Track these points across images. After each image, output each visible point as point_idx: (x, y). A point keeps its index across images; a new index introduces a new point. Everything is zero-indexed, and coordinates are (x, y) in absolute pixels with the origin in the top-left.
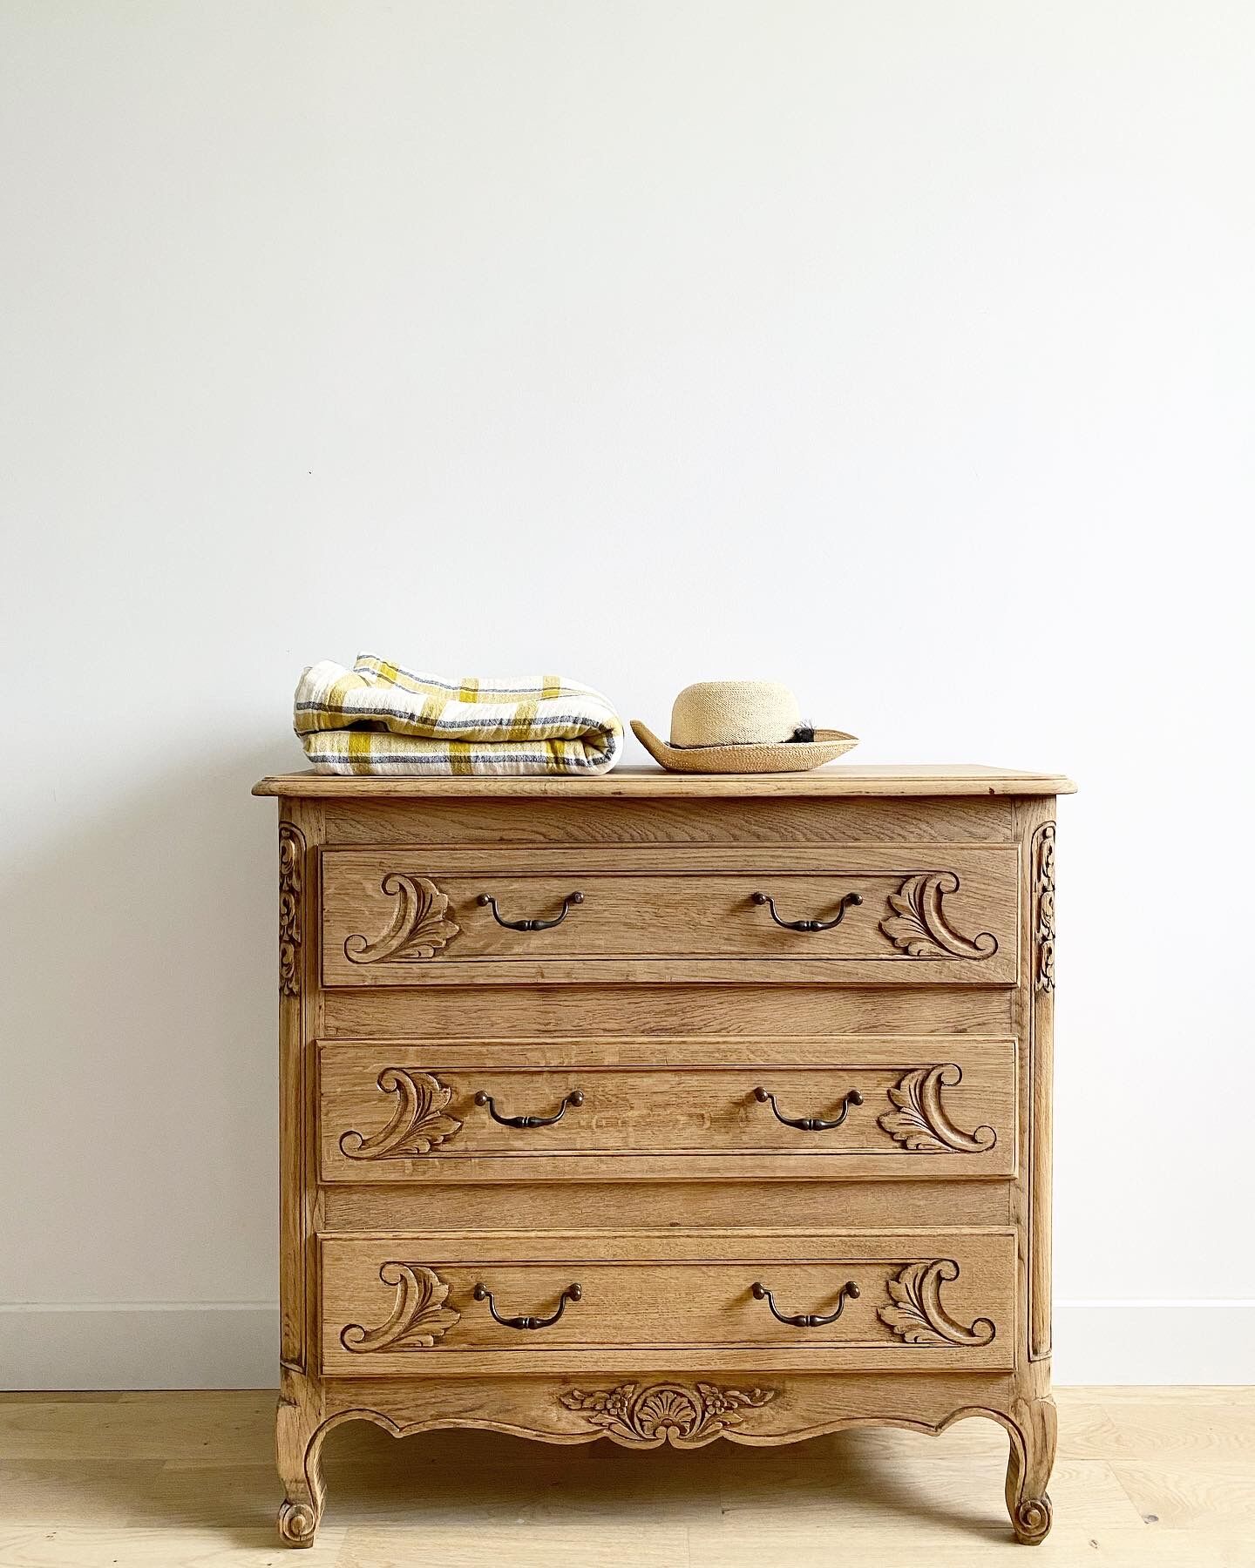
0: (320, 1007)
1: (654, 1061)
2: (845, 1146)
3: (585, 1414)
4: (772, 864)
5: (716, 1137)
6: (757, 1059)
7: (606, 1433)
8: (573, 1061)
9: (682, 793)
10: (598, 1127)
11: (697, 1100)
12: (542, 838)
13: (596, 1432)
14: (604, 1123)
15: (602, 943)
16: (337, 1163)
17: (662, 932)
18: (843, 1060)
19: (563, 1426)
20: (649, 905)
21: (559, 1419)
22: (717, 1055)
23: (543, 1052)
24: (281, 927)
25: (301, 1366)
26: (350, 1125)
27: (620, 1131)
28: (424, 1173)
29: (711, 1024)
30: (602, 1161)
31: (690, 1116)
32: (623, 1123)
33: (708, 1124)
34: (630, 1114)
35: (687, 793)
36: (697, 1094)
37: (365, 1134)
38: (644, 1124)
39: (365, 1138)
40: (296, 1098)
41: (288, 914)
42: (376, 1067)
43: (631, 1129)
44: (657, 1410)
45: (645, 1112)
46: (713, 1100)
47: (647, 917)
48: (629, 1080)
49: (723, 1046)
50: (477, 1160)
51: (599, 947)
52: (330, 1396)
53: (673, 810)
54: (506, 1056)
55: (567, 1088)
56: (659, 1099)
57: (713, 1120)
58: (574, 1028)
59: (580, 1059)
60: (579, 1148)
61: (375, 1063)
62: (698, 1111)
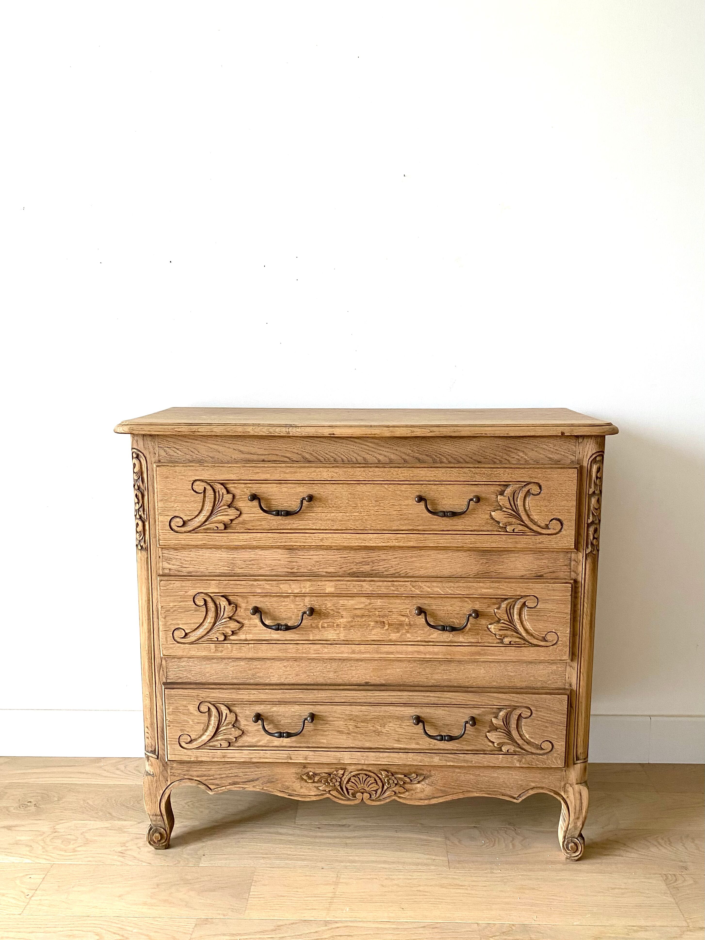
0: (159, 557)
1: (355, 591)
2: (468, 641)
3: (316, 785)
4: (424, 700)
5: (391, 634)
6: (416, 591)
7: (328, 795)
8: (307, 591)
9: (372, 434)
10: (322, 627)
11: (381, 614)
12: (288, 460)
13: (322, 795)
14: (326, 625)
15: (325, 741)
16: (172, 646)
17: (359, 736)
18: (467, 592)
19: (304, 791)
20: (352, 721)
21: (301, 788)
22: (392, 588)
23: (290, 585)
24: (136, 510)
25: (155, 754)
26: (178, 624)
27: (336, 630)
28: (222, 651)
29: (389, 570)
30: (325, 647)
31: (377, 622)
32: (337, 625)
33: (387, 627)
34: (341, 620)
35: (375, 434)
36: (380, 610)
37: (187, 629)
38: (349, 627)
39: (187, 632)
40: (148, 608)
41: (138, 503)
42: (192, 592)
43: (342, 629)
44: (357, 784)
45: (350, 619)
46: (390, 614)
47: (351, 727)
48: (340, 601)
49: (395, 583)
50: (252, 645)
51: (323, 743)
52: (172, 771)
53: (368, 444)
54: (268, 587)
55: (304, 605)
56: (358, 612)
57: (389, 625)
58: (308, 571)
59: (311, 589)
60: (311, 639)
61: (192, 589)
62: (382, 619)
